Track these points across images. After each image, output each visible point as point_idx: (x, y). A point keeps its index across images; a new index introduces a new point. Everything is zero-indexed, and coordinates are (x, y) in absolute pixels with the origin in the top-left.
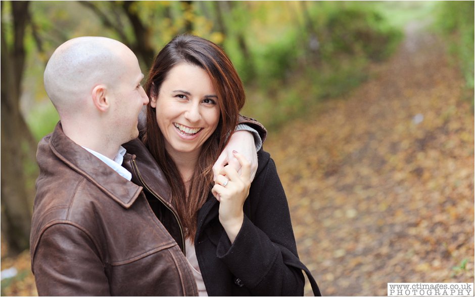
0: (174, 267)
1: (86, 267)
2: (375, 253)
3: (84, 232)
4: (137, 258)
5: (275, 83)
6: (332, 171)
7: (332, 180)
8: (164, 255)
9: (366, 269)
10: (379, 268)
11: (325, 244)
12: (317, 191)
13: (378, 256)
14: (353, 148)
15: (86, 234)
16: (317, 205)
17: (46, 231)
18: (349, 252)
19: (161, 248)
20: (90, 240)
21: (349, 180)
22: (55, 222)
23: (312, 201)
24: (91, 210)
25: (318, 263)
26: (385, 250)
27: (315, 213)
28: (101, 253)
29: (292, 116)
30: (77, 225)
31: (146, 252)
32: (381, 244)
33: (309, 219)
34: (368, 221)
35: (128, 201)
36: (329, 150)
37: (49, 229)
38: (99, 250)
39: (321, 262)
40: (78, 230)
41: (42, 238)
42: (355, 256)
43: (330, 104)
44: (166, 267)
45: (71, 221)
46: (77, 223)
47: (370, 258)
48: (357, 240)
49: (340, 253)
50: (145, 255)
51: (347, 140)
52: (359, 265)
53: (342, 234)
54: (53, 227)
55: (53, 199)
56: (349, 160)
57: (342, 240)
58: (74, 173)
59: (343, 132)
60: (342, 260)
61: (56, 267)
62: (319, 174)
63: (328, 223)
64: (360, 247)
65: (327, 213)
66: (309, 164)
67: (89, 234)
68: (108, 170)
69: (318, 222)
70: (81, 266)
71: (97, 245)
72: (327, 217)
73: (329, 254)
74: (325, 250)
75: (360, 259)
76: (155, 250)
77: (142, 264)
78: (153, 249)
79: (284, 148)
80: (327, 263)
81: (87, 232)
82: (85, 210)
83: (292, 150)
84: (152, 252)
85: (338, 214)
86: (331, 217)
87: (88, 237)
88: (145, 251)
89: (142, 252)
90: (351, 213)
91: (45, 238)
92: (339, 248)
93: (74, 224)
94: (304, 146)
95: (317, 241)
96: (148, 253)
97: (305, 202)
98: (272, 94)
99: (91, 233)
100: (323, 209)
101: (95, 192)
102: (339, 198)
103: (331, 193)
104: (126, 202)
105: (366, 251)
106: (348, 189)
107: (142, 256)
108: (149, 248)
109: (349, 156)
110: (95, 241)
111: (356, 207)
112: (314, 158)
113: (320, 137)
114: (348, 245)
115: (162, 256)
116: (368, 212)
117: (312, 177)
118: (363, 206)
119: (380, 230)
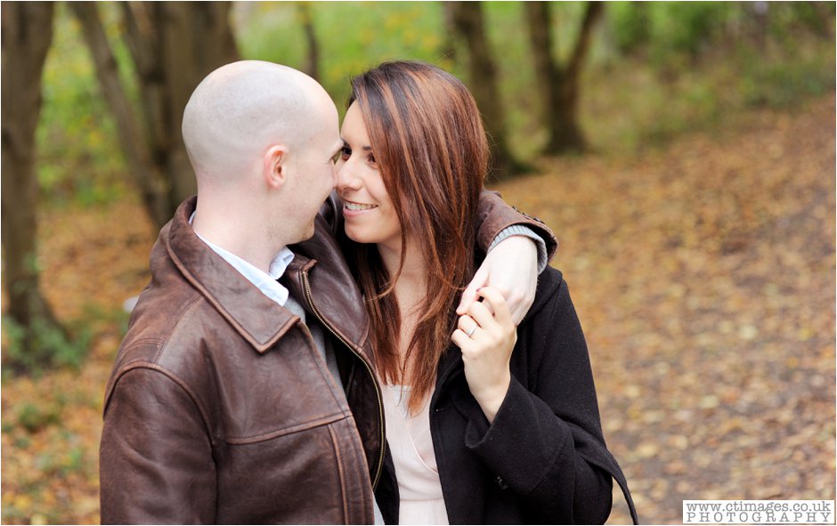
0: (331, 457)
1: (173, 444)
2: (769, 416)
3: (181, 385)
4: (267, 436)
5: (678, 59)
6: (735, 246)
7: (731, 261)
8: (315, 436)
9: (744, 442)
10: (767, 447)
11: (689, 379)
12: (701, 276)
13: (772, 423)
14: (782, 209)
15: (184, 389)
16: (694, 302)
17: (124, 376)
18: (724, 404)
19: (311, 425)
20: (190, 400)
21: (761, 268)
22: (136, 365)
23: (688, 292)
24: (197, 351)
25: (669, 411)
26: (786, 416)
27: (687, 315)
28: (208, 422)
29: (694, 126)
30: (170, 374)
31: (286, 428)
32: (783, 404)
33: (674, 325)
34: (773, 353)
35: (266, 340)
36: (741, 203)
37: (127, 374)
38: (206, 418)
39: (674, 411)
40: (171, 381)
41: (117, 387)
42: (734, 413)
43: (765, 117)
44: (315, 456)
45: (162, 366)
46: (170, 371)
47: (757, 424)
48: (743, 385)
49: (709, 402)
50: (283, 432)
51: (776, 194)
52: (736, 432)
53: (722, 367)
54: (133, 371)
55: (145, 327)
56: (769, 231)
57: (720, 378)
58: (187, 286)
59: (772, 177)
60: (710, 414)
61: (128, 436)
62: (713, 245)
63: (704, 340)
64: (747, 398)
65: (708, 320)
66: (700, 222)
67: (189, 390)
68: (243, 285)
69: (689, 334)
70: (165, 441)
71: (201, 408)
72: (705, 330)
73: (690, 400)
74: (686, 389)
75: (740, 422)
76: (301, 426)
77: (276, 447)
78: (298, 425)
79: (665, 181)
80: (683, 416)
81: (186, 387)
82: (189, 351)
83: (678, 187)
84: (295, 429)
85: (726, 327)
86: (714, 330)
87: (186, 395)
88: (283, 426)
89: (280, 426)
90: (748, 333)
91: (121, 386)
92: (710, 392)
93: (165, 371)
94: (700, 186)
95: (677, 368)
96: (289, 430)
97: (676, 291)
98: (668, 77)
99: (192, 389)
100: (704, 311)
101: (213, 323)
102: (734, 297)
103: (724, 286)
104: (263, 342)
105: (755, 410)
106: (754, 285)
107: (278, 433)
108: (292, 422)
109: (773, 222)
110: (198, 401)
111: (758, 323)
112: (711, 213)
113: (732, 174)
114: (726, 391)
115: (312, 437)
116: (776, 338)
117: (699, 248)
118: (771, 324)
119: (787, 377)
